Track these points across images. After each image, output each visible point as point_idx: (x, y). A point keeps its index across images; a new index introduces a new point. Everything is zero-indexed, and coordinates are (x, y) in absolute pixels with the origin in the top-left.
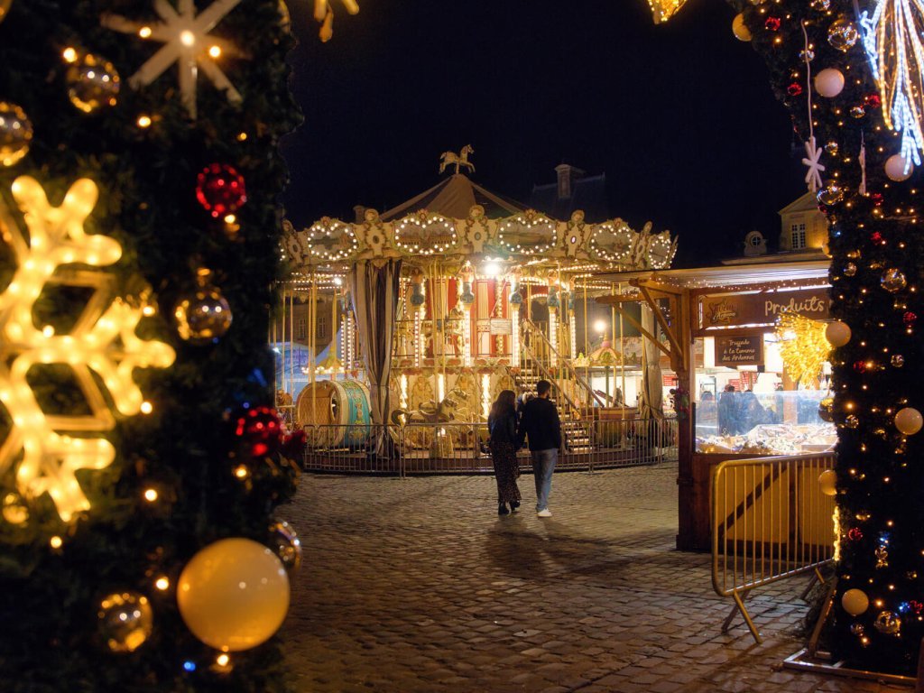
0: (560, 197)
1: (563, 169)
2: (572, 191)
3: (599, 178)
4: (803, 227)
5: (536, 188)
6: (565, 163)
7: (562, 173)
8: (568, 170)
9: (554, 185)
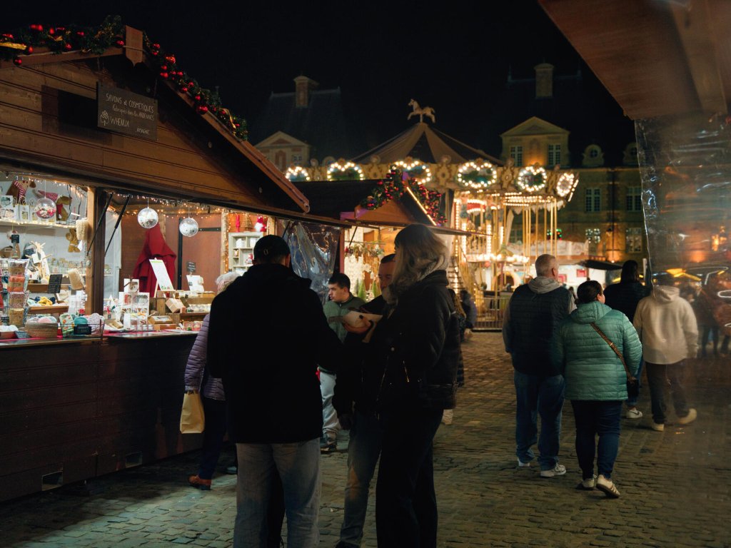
0: (297, 106)
1: (301, 80)
2: (309, 100)
3: (333, 91)
4: (520, 149)
5: (273, 95)
6: (305, 76)
7: (300, 84)
8: (306, 81)
9: (291, 94)
